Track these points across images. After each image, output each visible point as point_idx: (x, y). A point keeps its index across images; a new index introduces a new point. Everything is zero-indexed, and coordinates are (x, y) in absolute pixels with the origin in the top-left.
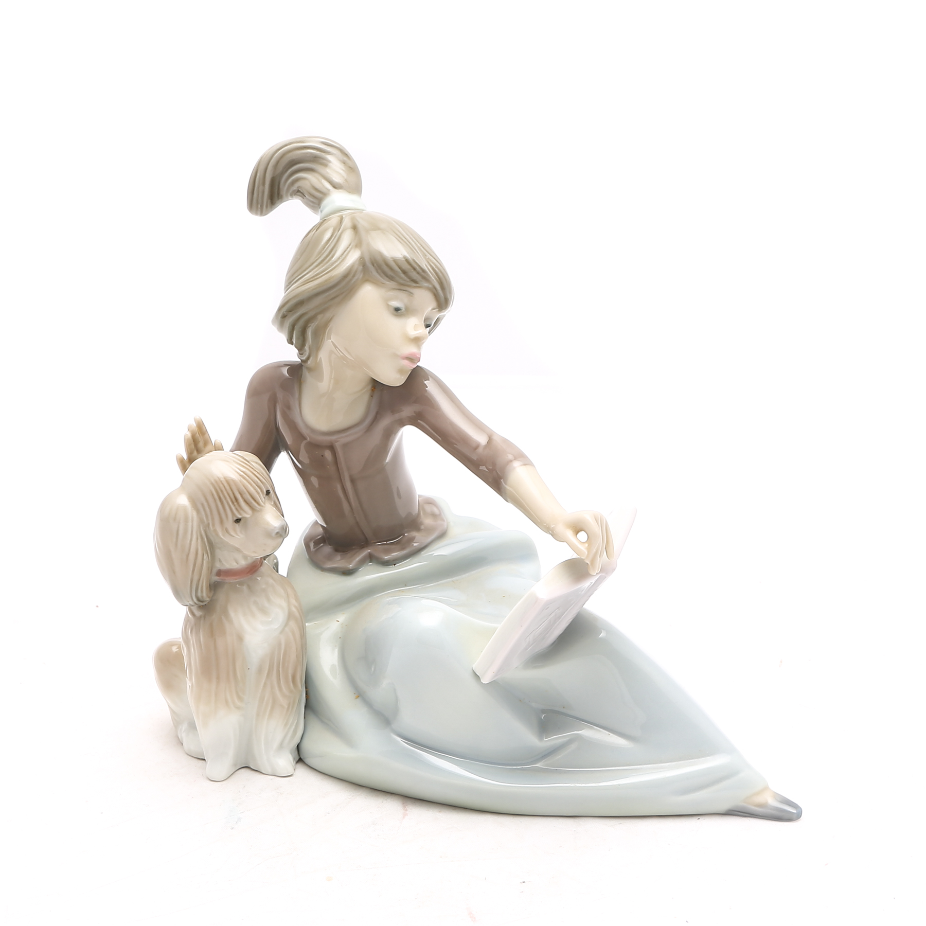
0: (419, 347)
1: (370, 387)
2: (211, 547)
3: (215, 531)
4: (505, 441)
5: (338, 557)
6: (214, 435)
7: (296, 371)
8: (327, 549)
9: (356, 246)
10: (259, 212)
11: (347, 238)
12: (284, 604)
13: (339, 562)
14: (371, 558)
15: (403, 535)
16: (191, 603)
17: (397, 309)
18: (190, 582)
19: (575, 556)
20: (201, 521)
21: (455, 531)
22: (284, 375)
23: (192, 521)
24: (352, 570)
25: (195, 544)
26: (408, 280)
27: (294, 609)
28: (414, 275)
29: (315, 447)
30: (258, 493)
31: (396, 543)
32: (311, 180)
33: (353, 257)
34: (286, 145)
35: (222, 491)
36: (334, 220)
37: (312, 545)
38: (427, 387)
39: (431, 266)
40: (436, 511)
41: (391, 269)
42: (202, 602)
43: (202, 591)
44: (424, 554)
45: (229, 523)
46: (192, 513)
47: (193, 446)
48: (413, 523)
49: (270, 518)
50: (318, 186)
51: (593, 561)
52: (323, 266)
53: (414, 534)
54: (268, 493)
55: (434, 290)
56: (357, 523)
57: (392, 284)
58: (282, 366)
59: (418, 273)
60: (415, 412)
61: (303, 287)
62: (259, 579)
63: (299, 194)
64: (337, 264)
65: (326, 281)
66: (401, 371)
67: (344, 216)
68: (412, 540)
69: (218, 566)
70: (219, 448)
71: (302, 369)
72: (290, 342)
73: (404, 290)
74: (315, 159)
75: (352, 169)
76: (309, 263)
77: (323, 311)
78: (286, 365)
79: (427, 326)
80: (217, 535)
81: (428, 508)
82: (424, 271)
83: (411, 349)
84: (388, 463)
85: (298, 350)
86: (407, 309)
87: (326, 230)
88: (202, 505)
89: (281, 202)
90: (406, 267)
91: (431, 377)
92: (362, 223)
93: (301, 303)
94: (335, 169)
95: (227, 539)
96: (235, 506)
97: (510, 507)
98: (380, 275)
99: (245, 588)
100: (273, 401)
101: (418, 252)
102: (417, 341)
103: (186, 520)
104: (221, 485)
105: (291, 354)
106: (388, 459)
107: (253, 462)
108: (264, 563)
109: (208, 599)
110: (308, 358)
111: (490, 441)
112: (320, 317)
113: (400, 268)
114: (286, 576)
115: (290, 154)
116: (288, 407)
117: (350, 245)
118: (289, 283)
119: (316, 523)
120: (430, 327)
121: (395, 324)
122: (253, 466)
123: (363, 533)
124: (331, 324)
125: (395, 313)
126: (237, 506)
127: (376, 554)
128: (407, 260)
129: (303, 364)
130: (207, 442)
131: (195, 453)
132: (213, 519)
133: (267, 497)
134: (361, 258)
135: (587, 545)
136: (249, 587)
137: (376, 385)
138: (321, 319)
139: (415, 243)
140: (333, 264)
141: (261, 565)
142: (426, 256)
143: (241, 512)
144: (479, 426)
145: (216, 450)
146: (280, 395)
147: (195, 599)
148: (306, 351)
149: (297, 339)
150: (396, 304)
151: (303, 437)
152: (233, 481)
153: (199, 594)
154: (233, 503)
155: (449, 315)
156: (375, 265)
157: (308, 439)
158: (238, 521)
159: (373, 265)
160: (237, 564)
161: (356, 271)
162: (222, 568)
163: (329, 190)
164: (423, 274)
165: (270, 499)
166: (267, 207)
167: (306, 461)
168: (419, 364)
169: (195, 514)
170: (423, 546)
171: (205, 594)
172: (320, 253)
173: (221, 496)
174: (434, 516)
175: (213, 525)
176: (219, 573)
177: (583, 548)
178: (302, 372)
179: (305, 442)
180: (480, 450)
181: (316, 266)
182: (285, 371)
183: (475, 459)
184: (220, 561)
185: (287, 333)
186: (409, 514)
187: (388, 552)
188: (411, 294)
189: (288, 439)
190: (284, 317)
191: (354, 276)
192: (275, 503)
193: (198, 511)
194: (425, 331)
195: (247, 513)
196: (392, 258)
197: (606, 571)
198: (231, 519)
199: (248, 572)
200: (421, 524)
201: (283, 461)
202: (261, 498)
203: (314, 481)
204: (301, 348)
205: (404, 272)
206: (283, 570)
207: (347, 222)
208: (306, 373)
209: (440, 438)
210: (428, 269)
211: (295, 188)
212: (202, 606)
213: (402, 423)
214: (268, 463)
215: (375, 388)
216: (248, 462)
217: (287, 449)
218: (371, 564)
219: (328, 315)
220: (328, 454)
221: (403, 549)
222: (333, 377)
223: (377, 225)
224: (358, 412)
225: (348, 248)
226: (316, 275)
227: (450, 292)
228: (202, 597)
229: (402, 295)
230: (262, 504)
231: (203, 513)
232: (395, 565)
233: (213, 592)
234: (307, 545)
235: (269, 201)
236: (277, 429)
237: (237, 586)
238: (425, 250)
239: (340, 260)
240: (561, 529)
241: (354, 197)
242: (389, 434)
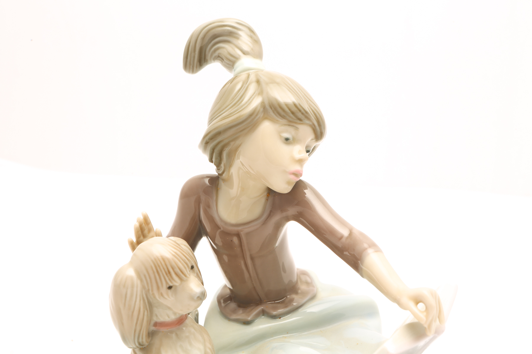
0: (302, 166)
1: (266, 194)
2: (150, 306)
3: (153, 294)
4: (362, 234)
5: (241, 311)
6: (156, 225)
7: (214, 181)
8: (233, 305)
9: (259, 94)
10: (191, 71)
11: (252, 89)
12: (202, 347)
13: (241, 315)
14: (264, 313)
15: (286, 297)
16: (134, 346)
17: (287, 139)
18: (133, 332)
19: (416, 320)
20: (144, 287)
21: (322, 294)
22: (206, 184)
23: (137, 287)
24: (250, 321)
25: (139, 304)
26: (295, 118)
27: (208, 350)
28: (300, 115)
29: (226, 234)
30: (185, 268)
31: (281, 303)
32: (227, 48)
33: (257, 102)
34: (210, 24)
35: (159, 266)
36: (243, 76)
37: (222, 301)
38: (306, 194)
39: (311, 109)
40: (309, 280)
41: (284, 110)
42: (142, 345)
43: (142, 338)
44: (301, 310)
45: (164, 289)
46: (137, 282)
47: (140, 232)
48: (293, 289)
49: (194, 286)
50: (232, 52)
51: (430, 326)
52: (235, 108)
53: (294, 296)
54: (192, 267)
55: (313, 126)
56: (254, 287)
57: (284, 121)
58: (205, 178)
59: (302, 114)
60: (298, 212)
61: (221, 122)
62: (184, 328)
63: (219, 58)
64: (245, 106)
65: (237, 118)
66: (289, 183)
67: (250, 74)
68: (292, 300)
69: (155, 319)
70: (159, 235)
71: (219, 180)
72: (211, 161)
73: (292, 126)
74: (231, 34)
75: (256, 41)
76: (225, 106)
77: (234, 140)
78: (207, 177)
79: (308, 151)
80: (155, 297)
81: (303, 278)
82: (306, 112)
83: (296, 168)
84: (277, 246)
85: (216, 167)
86: (294, 139)
87: (238, 82)
88: (145, 276)
89: (207, 64)
90: (294, 109)
91: (309, 187)
92: (263, 79)
93: (219, 134)
94: (244, 41)
95: (162, 300)
96: (168, 277)
97: (365, 281)
98: (275, 115)
99: (174, 335)
100: (198, 202)
101: (302, 99)
102: (301, 162)
103: (133, 287)
104: (159, 262)
105: (212, 170)
106: (277, 244)
107: (183, 245)
108: (188, 317)
109: (147, 344)
110: (223, 172)
111: (351, 234)
112: (232, 143)
113: (290, 110)
114: (203, 326)
115: (214, 30)
116: (208, 206)
117: (254, 93)
118: (211, 119)
119: (225, 286)
120: (309, 152)
121: (285, 149)
122: (183, 248)
123: (258, 295)
124: (240, 149)
125: (285, 141)
126: (169, 277)
127: (267, 310)
128: (295, 105)
129: (219, 176)
130: (150, 230)
131: (142, 238)
132: (152, 286)
133: (191, 271)
134: (262, 103)
135: (425, 314)
136: (177, 335)
137: (270, 192)
138: (232, 145)
139: (301, 93)
140: (242, 106)
141: (186, 319)
142: (308, 102)
143: (173, 281)
144: (343, 223)
145: (156, 236)
146: (203, 198)
147: (137, 344)
148: (221, 167)
149: (216, 159)
150: (286, 135)
151: (219, 228)
152: (168, 259)
153: (140, 340)
154: (167, 274)
155: (322, 144)
156: (273, 108)
157: (222, 229)
158: (170, 288)
159: (271, 109)
160: (169, 317)
161: (259, 112)
162: (158, 321)
163: (240, 56)
164: (306, 114)
165: (194, 272)
166: (196, 67)
167: (220, 244)
168: (301, 178)
169: (139, 282)
170: (300, 305)
171: (144, 340)
172: (233, 99)
173: (159, 270)
174: (308, 283)
175: (152, 290)
176: (156, 324)
177: (422, 316)
178: (219, 182)
179: (219, 231)
180: (344, 240)
181: (231, 108)
182: (207, 181)
183: (341, 247)
184: (157, 316)
185: (209, 155)
186: (290, 281)
187: (275, 309)
188: (297, 129)
189: (208, 228)
190: (207, 143)
191: (257, 115)
192: (197, 274)
193: (141, 281)
194: (305, 155)
195: (176, 282)
196: (285, 103)
197: (438, 332)
198: (165, 286)
199: (177, 324)
200: (299, 289)
201: (204, 243)
202: (187, 271)
203: (225, 258)
204: (218, 165)
205: (293, 113)
206: (201, 322)
207: (253, 78)
208: (221, 182)
209: (313, 230)
210: (310, 111)
211: (216, 54)
212: (143, 348)
213: (288, 219)
214: (193, 245)
215: (269, 194)
216: (179, 245)
217: (207, 235)
218: (263, 317)
219: (238, 142)
220: (235, 240)
221: (286, 307)
222: (240, 186)
223: (274, 80)
224: (257, 210)
225: (253, 95)
226: (230, 114)
227: (324, 128)
228: (143, 342)
229: (291, 129)
230: (188, 275)
231: (145, 282)
232: (280, 318)
233: (150, 338)
234: (219, 302)
235: (198, 63)
236: (201, 221)
237: (169, 334)
238: (308, 98)
239: (248, 103)
240: (405, 300)
241: (257, 61)
242: (278, 227)
